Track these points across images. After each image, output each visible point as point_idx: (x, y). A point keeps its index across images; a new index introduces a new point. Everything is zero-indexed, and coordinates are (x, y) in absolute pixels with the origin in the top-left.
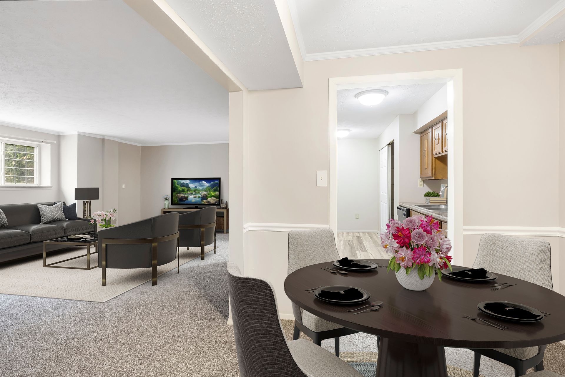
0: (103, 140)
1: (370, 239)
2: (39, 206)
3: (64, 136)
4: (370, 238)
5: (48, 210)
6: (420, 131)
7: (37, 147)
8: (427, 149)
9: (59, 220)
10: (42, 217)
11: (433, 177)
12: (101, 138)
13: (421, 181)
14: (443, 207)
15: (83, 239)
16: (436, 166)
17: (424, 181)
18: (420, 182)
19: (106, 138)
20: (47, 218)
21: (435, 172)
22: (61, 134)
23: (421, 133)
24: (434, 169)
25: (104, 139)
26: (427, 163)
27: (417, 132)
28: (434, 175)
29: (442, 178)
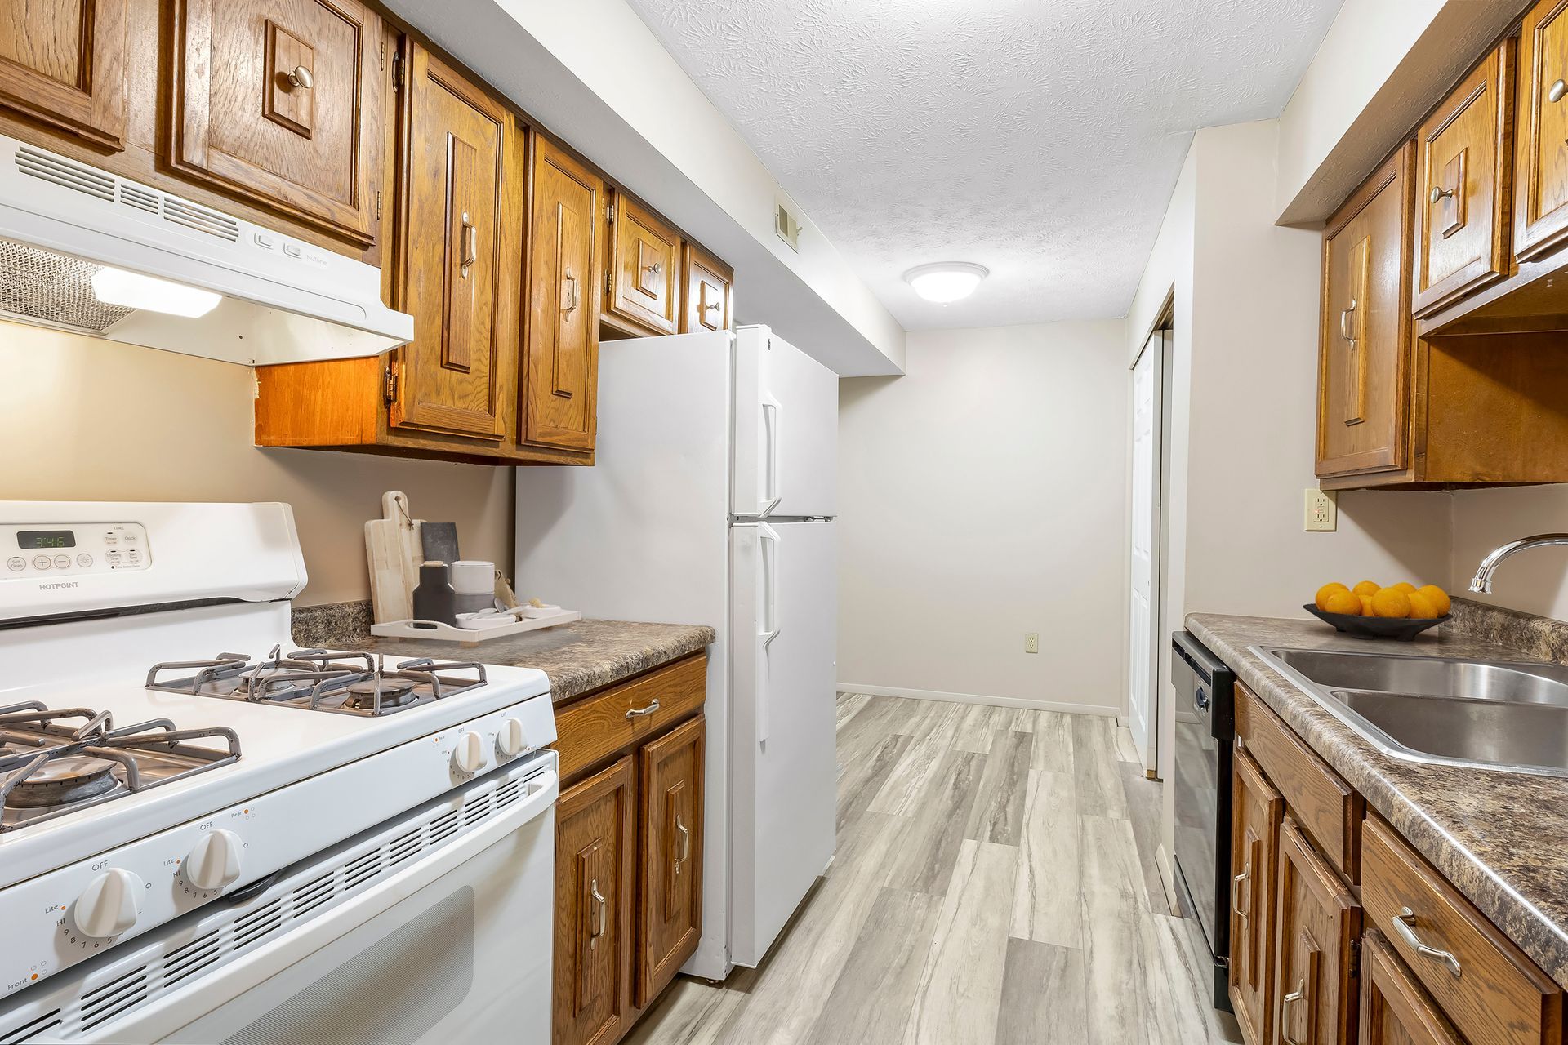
1: (1068, 754)
4: (1071, 750)
6: (1318, 209)
8: (1369, 298)
11: (1405, 467)
13: (1324, 496)
14: (1483, 692)
16: (1432, 395)
17: (1340, 497)
18: (1312, 500)
21: (1424, 434)
23: (1329, 221)
24: (1414, 416)
26: (1366, 384)
27: (1300, 216)
28: (1418, 454)
29: (1477, 474)
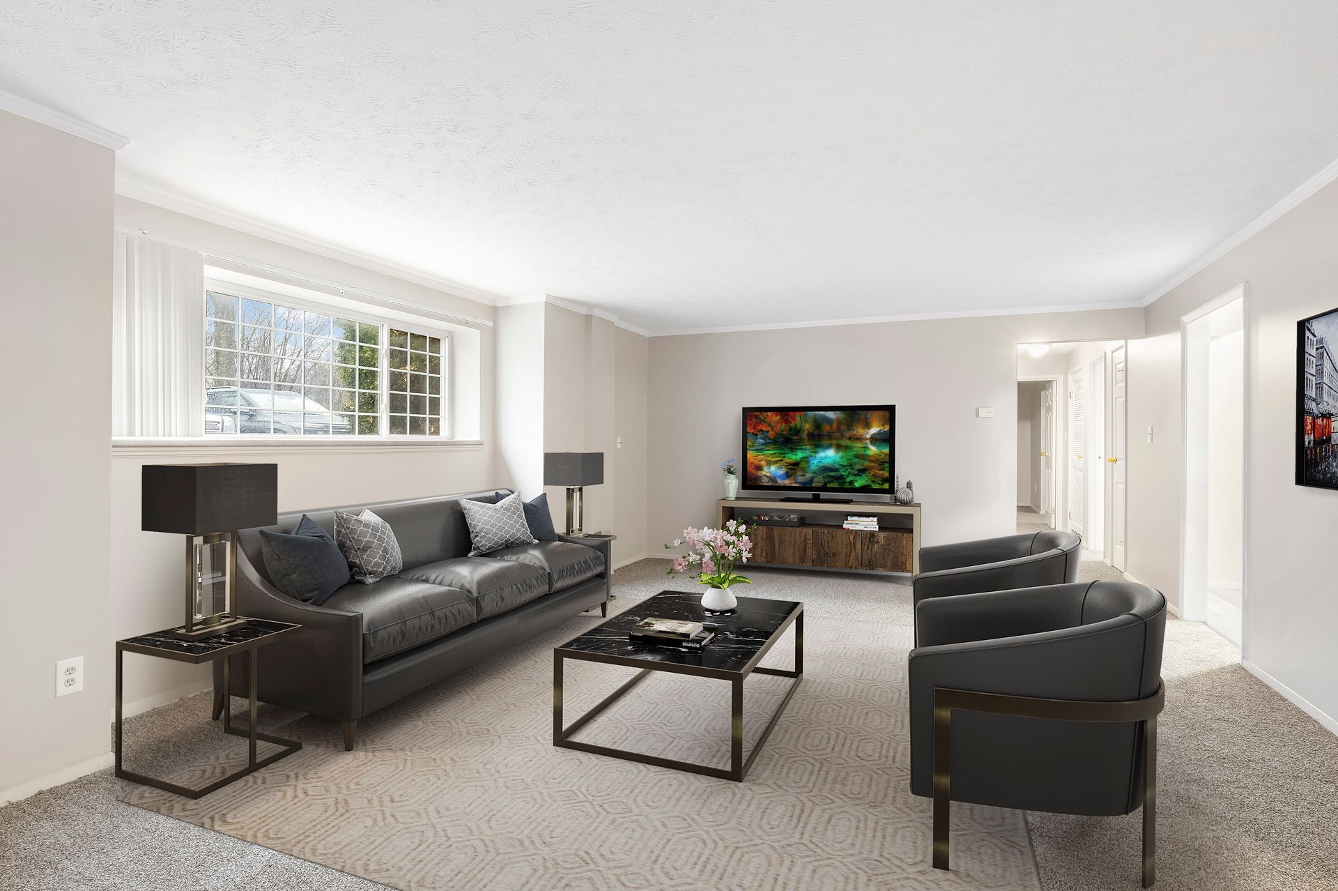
0: (588, 318)
2: (465, 504)
3: (508, 308)
5: (492, 516)
7: (447, 339)
9: (518, 545)
10: (476, 536)
12: (584, 311)
15: (690, 645)
19: (596, 313)
20: (490, 540)
22: (500, 304)
25: (591, 315)
